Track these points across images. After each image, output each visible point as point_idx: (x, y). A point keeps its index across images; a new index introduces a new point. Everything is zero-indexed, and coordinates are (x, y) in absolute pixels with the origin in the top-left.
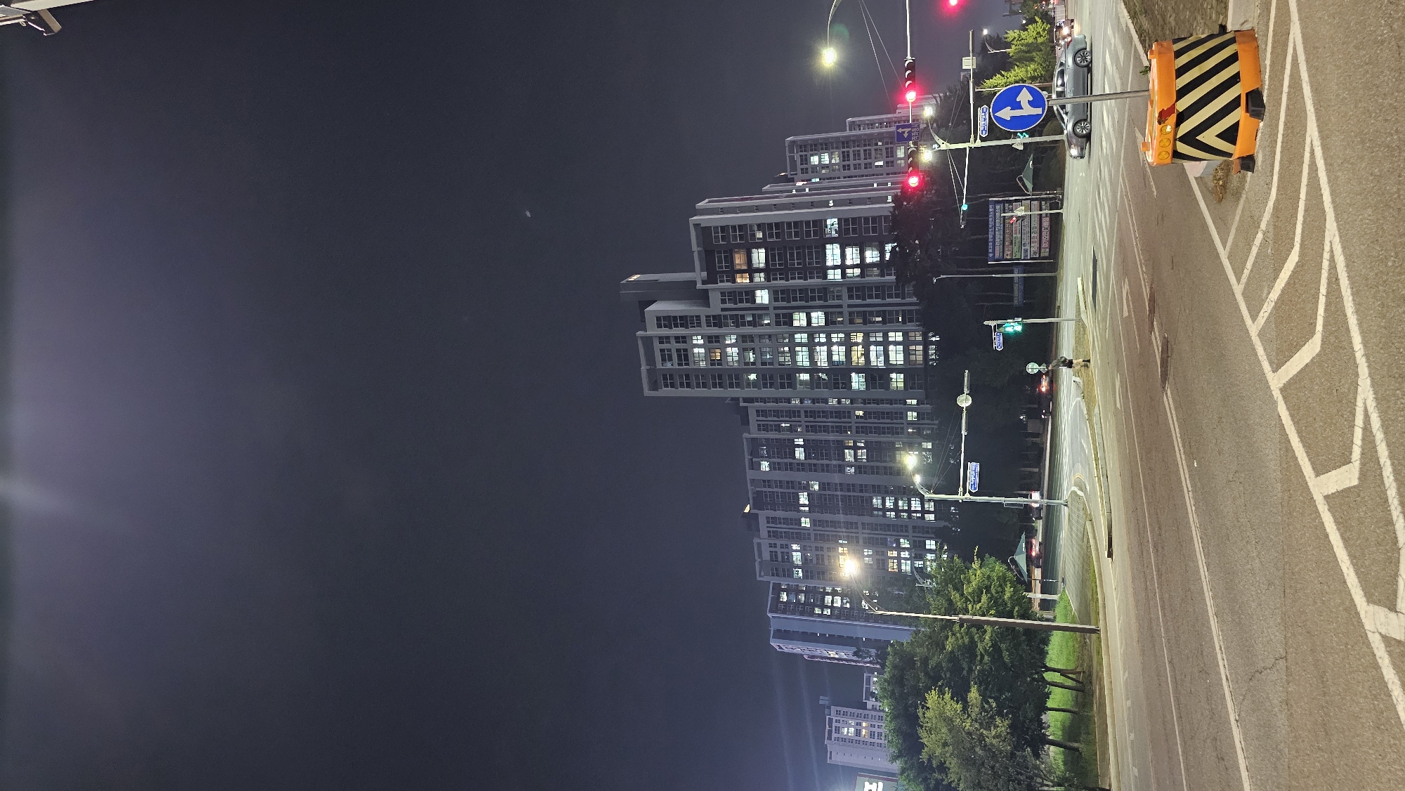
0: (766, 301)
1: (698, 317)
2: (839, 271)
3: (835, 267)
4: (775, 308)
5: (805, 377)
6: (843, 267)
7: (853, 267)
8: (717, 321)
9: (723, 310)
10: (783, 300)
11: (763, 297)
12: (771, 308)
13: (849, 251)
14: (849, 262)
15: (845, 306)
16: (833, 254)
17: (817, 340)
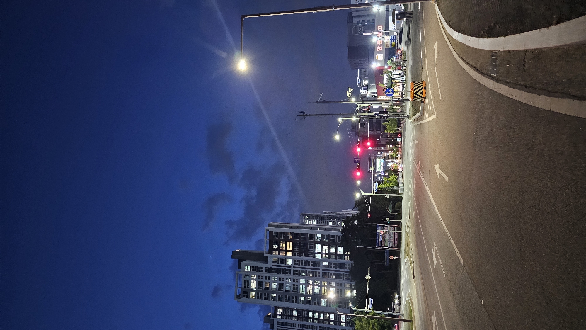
0: (290, 264)
1: (262, 268)
2: (320, 255)
3: (318, 253)
4: (294, 267)
5: (303, 298)
6: (321, 254)
7: (326, 254)
8: (270, 270)
9: (273, 266)
10: (297, 264)
11: (289, 262)
12: (292, 267)
13: (324, 247)
14: (324, 252)
15: (321, 270)
16: (318, 248)
17: (309, 283)
